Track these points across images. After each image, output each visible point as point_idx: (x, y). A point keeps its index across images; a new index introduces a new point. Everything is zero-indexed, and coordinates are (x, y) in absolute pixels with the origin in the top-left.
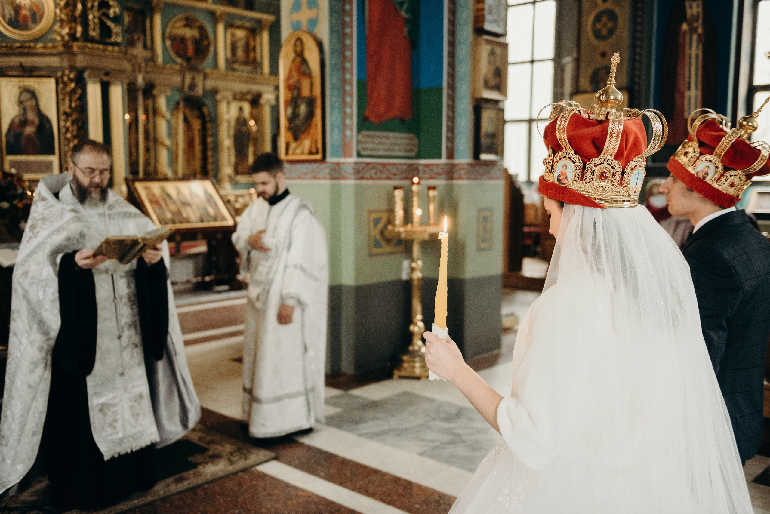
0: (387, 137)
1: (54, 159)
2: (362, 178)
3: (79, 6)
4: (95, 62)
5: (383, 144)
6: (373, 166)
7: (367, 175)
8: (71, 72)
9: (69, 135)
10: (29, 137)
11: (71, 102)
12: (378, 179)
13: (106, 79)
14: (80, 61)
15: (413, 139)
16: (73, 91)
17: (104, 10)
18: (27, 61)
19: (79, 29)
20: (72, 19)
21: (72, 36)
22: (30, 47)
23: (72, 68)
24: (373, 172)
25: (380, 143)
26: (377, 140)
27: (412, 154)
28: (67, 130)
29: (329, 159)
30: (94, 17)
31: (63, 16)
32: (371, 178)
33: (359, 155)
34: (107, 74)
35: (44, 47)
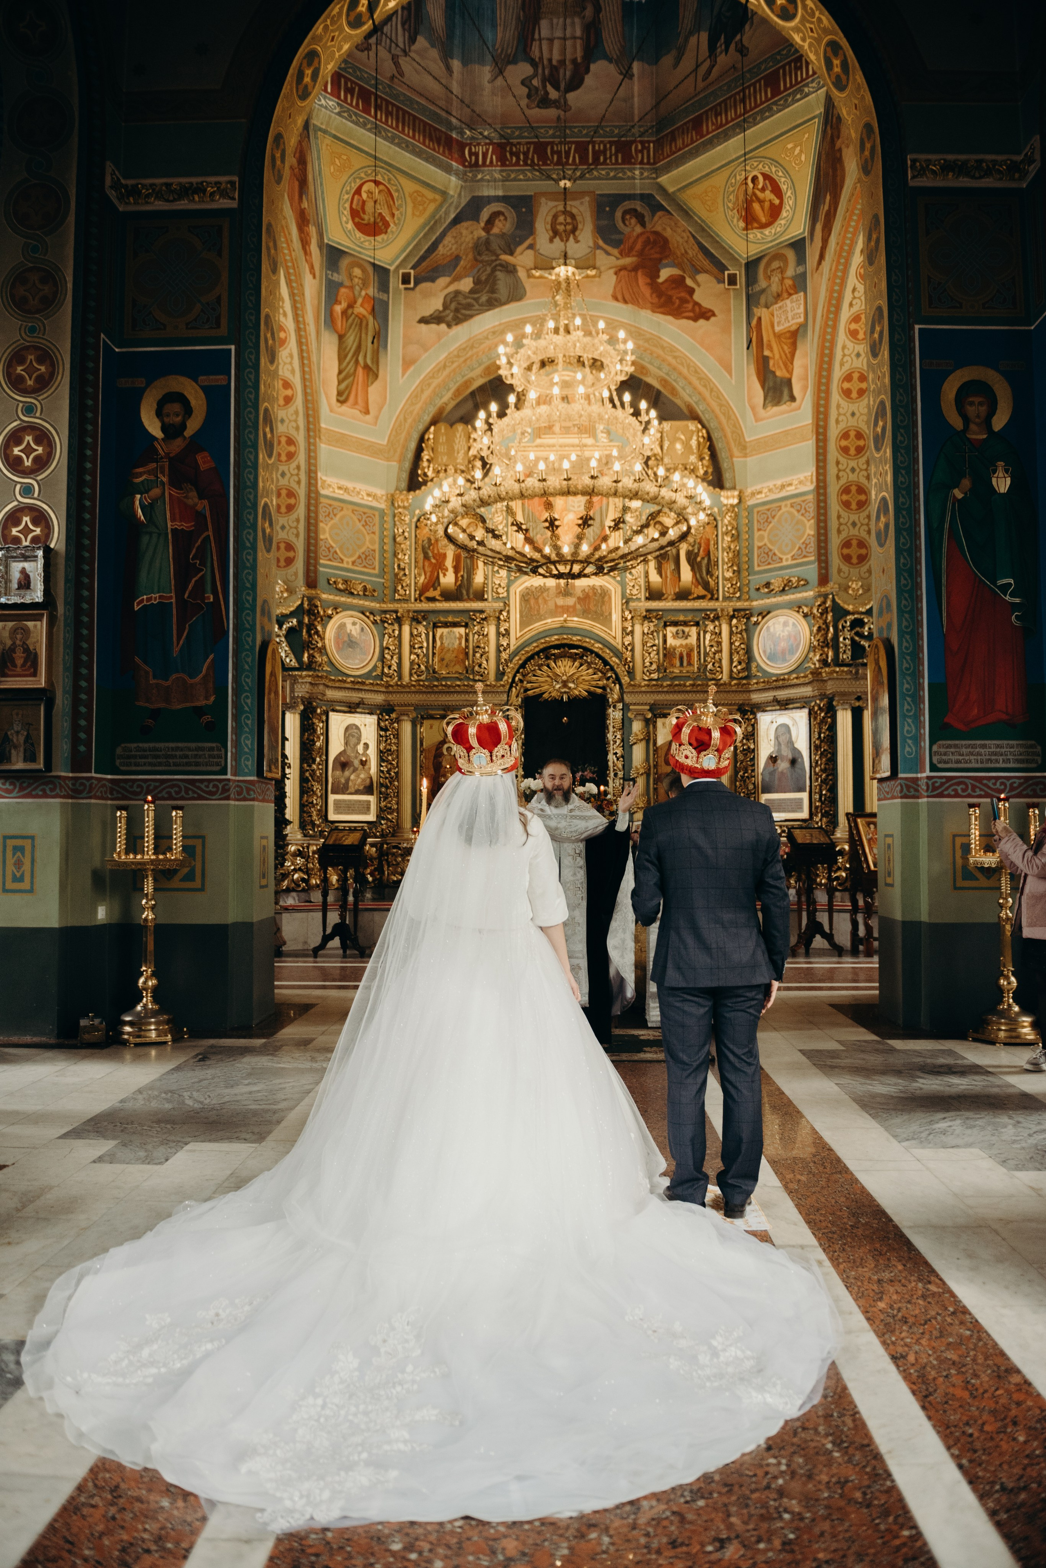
0: (984, 746)
1: (805, 796)
2: (941, 795)
3: (831, 629)
4: (844, 687)
5: (979, 754)
6: (960, 781)
7: (950, 791)
8: (821, 700)
9: (817, 769)
10: (782, 772)
11: (820, 734)
12: (969, 796)
13: (857, 704)
14: (830, 688)
15: (1031, 746)
16: (823, 721)
17: (858, 629)
18: (782, 694)
19: (830, 654)
20: (825, 644)
21: (824, 662)
22: (784, 679)
23: (822, 696)
24: (959, 788)
25: (972, 754)
26: (964, 750)
27: (1034, 765)
28: (817, 762)
29: (901, 775)
30: (844, 639)
31: (816, 643)
32: (957, 795)
33: (933, 768)
34: (859, 699)
35: (797, 678)
